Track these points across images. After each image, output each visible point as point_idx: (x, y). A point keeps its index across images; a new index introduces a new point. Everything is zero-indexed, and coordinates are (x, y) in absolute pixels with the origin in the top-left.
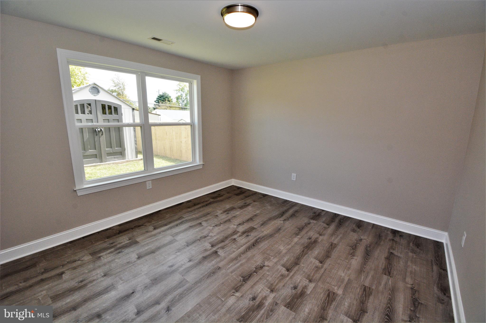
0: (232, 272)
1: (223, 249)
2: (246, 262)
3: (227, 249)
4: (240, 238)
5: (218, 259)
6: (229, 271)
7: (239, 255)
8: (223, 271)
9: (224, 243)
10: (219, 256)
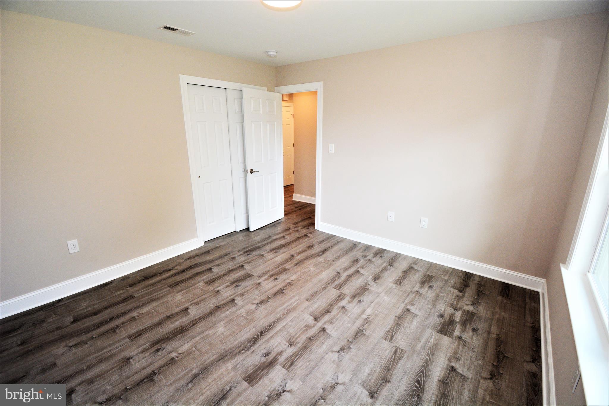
0: (294, 296)
1: (308, 324)
2: (277, 308)
3: (302, 325)
4: (281, 349)
5: (311, 309)
6: (297, 298)
7: (284, 316)
8: (303, 297)
9: (309, 336)
10: (311, 314)
